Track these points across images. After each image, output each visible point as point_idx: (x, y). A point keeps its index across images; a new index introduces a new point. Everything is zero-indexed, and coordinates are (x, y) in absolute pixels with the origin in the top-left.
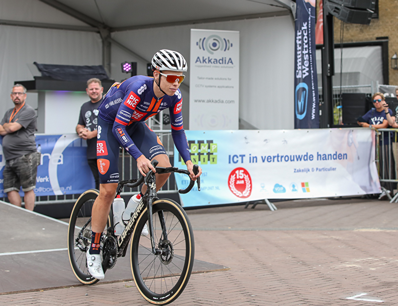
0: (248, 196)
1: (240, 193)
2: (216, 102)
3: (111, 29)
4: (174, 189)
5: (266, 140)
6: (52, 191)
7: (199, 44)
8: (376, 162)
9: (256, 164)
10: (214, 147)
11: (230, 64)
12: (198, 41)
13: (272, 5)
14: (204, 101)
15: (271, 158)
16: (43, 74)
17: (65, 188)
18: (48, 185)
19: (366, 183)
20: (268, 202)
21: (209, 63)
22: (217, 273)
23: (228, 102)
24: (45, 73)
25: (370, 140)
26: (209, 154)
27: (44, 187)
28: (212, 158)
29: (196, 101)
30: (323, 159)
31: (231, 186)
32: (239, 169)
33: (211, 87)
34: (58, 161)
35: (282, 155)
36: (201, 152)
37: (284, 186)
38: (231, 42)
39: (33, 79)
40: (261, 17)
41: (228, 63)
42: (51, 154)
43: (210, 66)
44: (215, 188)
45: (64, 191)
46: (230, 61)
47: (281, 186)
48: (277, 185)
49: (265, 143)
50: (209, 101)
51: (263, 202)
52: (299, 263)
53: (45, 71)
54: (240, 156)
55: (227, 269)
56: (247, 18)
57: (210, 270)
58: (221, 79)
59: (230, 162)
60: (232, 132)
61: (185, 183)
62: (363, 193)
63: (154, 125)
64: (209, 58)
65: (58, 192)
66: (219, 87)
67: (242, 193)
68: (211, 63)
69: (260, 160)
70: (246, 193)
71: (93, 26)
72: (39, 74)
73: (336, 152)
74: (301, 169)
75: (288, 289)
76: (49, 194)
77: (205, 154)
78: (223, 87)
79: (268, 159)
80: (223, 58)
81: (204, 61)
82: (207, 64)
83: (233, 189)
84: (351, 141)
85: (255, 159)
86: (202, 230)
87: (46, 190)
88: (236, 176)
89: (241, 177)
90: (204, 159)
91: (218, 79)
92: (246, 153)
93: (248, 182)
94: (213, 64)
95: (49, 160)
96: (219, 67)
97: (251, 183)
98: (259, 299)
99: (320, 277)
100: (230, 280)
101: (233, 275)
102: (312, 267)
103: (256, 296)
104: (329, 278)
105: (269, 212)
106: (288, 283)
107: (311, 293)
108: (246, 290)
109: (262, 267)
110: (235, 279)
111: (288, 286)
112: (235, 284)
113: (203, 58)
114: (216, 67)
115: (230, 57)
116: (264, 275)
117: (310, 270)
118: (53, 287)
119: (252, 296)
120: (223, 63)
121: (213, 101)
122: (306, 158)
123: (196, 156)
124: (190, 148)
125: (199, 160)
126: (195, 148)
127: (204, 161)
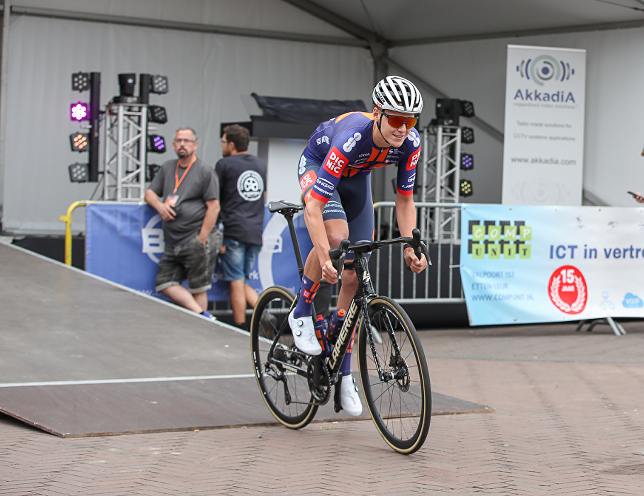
1: (567, 305)
2: (546, 162)
3: (389, 43)
4: (459, 296)
5: (611, 223)
7: (520, 69)
9: (596, 260)
10: (527, 232)
11: (570, 102)
12: (519, 64)
13: (636, 9)
14: (526, 161)
15: (620, 252)
16: (264, 111)
18: (257, 284)
20: (611, 322)
21: (536, 99)
22: (472, 416)
23: (565, 163)
24: (269, 111)
26: (518, 243)
28: (522, 249)
29: (514, 160)
31: (552, 294)
32: (567, 268)
33: (538, 137)
34: (273, 247)
35: (638, 247)
36: (506, 240)
37: (641, 297)
38: (572, 67)
39: (249, 120)
40: (621, 27)
41: (567, 101)
43: (538, 105)
44: (526, 297)
46: (570, 97)
47: (636, 297)
48: (629, 296)
49: (610, 227)
50: (535, 161)
51: (604, 321)
52: (606, 406)
53: (269, 108)
54: (569, 247)
55: (490, 410)
56: (600, 30)
57: (464, 411)
58: (555, 126)
59: (551, 257)
60: (556, 210)
61: (478, 288)
63: (446, 196)
64: (536, 91)
66: (551, 138)
67: (570, 305)
68: (540, 99)
69: (601, 254)
70: (577, 306)
71: (360, 38)
72: (259, 112)
75: (565, 439)
77: (512, 242)
78: (558, 138)
79: (615, 253)
80: (558, 92)
81: (528, 96)
82: (534, 102)
83: (556, 299)
85: (593, 253)
86: (490, 360)
88: (561, 279)
89: (570, 281)
90: (510, 250)
91: (550, 125)
92: (580, 243)
93: (581, 289)
94: (543, 102)
96: (551, 106)
97: (586, 291)
98: (513, 450)
99: (624, 425)
100: (486, 425)
101: (495, 419)
102: (622, 412)
103: (511, 445)
104: (638, 427)
105: (612, 337)
106: (571, 431)
107: (595, 444)
108: (500, 438)
109: (547, 410)
110: (493, 424)
111: (568, 434)
112: (489, 430)
113: (527, 91)
114: (548, 106)
115: (570, 91)
116: (541, 420)
117: (617, 415)
118: (214, 425)
119: (505, 445)
120: (558, 100)
121: (541, 161)
123: (497, 246)
124: (487, 233)
125: (502, 252)
126: (494, 233)
127: (509, 254)
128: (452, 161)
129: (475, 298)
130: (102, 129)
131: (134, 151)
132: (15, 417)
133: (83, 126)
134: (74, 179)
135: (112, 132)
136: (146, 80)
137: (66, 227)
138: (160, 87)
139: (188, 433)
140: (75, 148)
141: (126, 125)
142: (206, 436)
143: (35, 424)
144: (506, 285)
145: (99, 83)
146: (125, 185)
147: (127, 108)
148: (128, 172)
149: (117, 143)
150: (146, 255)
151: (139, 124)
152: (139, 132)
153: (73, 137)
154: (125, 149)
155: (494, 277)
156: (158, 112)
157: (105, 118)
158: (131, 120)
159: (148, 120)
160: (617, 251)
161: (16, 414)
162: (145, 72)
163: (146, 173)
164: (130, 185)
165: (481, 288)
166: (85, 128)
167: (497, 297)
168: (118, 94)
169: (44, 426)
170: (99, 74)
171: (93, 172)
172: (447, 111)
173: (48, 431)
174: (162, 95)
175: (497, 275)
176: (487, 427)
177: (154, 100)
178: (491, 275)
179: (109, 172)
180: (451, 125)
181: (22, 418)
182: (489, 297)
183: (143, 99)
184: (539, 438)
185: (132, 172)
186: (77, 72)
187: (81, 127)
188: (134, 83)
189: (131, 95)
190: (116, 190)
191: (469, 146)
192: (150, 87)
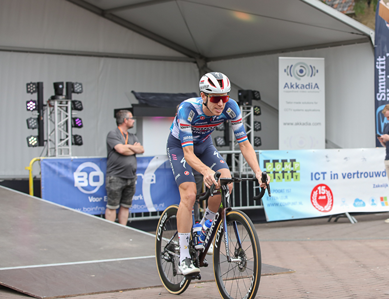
0: (330, 210)
1: (321, 207)
2: (304, 124)
3: (207, 59)
4: (260, 205)
5: (346, 158)
6: (146, 208)
7: (286, 71)
9: (337, 180)
10: (297, 165)
11: (316, 89)
12: (286, 68)
13: (353, 33)
14: (292, 124)
15: (351, 175)
16: (140, 101)
17: (158, 205)
18: (142, 202)
20: (348, 215)
21: (296, 88)
22: (282, 275)
23: (315, 125)
24: (142, 101)
26: (292, 172)
27: (139, 205)
28: (295, 176)
29: (285, 124)
31: (313, 201)
32: (321, 185)
33: (299, 110)
35: (361, 172)
36: (285, 170)
37: (364, 200)
38: (316, 69)
39: (130, 106)
40: (344, 45)
41: (314, 88)
42: (143, 174)
43: (298, 92)
44: (298, 203)
45: (157, 207)
46: (316, 86)
47: (361, 201)
48: (357, 200)
49: (345, 161)
50: (297, 124)
51: (344, 215)
52: (360, 266)
53: (142, 99)
54: (322, 173)
55: (292, 271)
56: (331, 46)
57: (277, 273)
58: (308, 103)
59: (312, 179)
60: (314, 152)
61: (270, 199)
64: (296, 84)
65: (152, 209)
66: (306, 110)
67: (324, 207)
68: (299, 88)
69: (340, 176)
70: (328, 207)
72: (136, 102)
74: (380, 184)
75: (342, 287)
76: (143, 211)
77: (289, 172)
78: (310, 110)
79: (348, 176)
80: (309, 84)
81: (292, 86)
82: (295, 90)
83: (316, 204)
85: (336, 176)
87: (141, 207)
88: (318, 192)
89: (323, 193)
90: (288, 177)
91: (305, 103)
92: (327, 170)
93: (330, 197)
94: (300, 90)
95: (142, 180)
96: (305, 92)
97: (332, 198)
98: (313, 295)
99: (374, 277)
100: (292, 281)
101: (296, 277)
102: (370, 269)
103: (311, 293)
104: (382, 278)
105: (350, 225)
106: (343, 282)
107: (361, 289)
108: (303, 288)
109: (325, 270)
110: (296, 280)
111: (342, 284)
112: (295, 284)
113: (291, 83)
114: (303, 92)
115: (316, 82)
116: (324, 276)
117: (368, 271)
118: (131, 288)
119: (307, 293)
120: (309, 88)
121: (301, 124)
122: (384, 174)
123: (280, 174)
124: (274, 167)
125: (283, 177)
126: (279, 167)
127: (288, 178)
128: (248, 126)
129: (269, 205)
130: (45, 115)
131: (64, 127)
132: (11, 288)
133: (34, 114)
134: (30, 145)
135: (51, 117)
136: (70, 86)
137: (29, 173)
138: (78, 89)
139: (116, 294)
140: (30, 127)
141: (59, 112)
142: (127, 295)
143: (24, 291)
144: (286, 197)
145: (42, 88)
146: (60, 148)
147: (59, 102)
148: (61, 140)
149: (54, 123)
150: (77, 188)
151: (67, 111)
152: (67, 116)
153: (28, 120)
154: (59, 127)
155: (279, 192)
156: (77, 104)
157: (47, 109)
158: (62, 109)
159: (72, 109)
160: (349, 174)
161: (12, 286)
162: (69, 81)
163: (72, 140)
164: (63, 147)
165: (272, 199)
166: (35, 115)
167: (282, 204)
168: (53, 94)
169: (30, 293)
170: (42, 83)
171: (41, 141)
172: (245, 97)
173: (32, 296)
174: (79, 94)
175: (281, 191)
176: (293, 282)
177: (74, 97)
178: (278, 191)
179: (50, 140)
180: (247, 105)
181: (16, 289)
182: (277, 205)
183: (68, 97)
184: (326, 287)
185: (64, 140)
186: (29, 82)
187: (33, 114)
188: (63, 87)
189: (61, 95)
190: (55, 150)
191: (258, 117)
192: (72, 89)
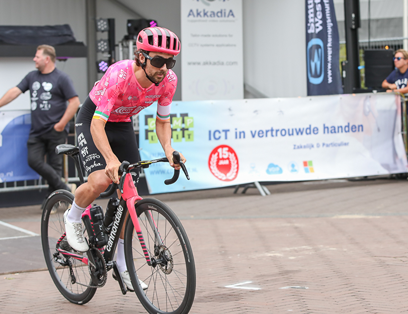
0: (234, 179)
1: (223, 175)
2: (215, 64)
5: (256, 111)
8: (403, 135)
9: (244, 140)
10: (190, 121)
11: (231, 17)
14: (199, 64)
15: (263, 133)
19: (389, 159)
20: (258, 185)
23: (229, 64)
25: (394, 107)
26: (183, 130)
28: (187, 134)
29: (189, 64)
30: (331, 132)
31: (212, 167)
32: (223, 146)
33: (208, 45)
35: (277, 128)
36: (174, 128)
37: (280, 166)
41: (228, 16)
43: (206, 21)
45: (4, 177)
46: (231, 13)
47: (277, 166)
48: (271, 165)
49: (255, 114)
50: (206, 63)
51: (253, 185)
52: (219, 253)
54: (223, 131)
58: (220, 36)
59: (210, 139)
62: (384, 172)
64: (204, 10)
66: (217, 46)
67: (226, 175)
68: (207, 16)
69: (248, 134)
70: (231, 175)
73: (349, 124)
74: (303, 144)
77: (179, 130)
78: (223, 45)
79: (259, 134)
80: (222, 10)
81: (198, 14)
82: (203, 18)
83: (215, 170)
84: (367, 110)
85: (242, 134)
88: (218, 155)
89: (225, 157)
90: (177, 136)
91: (216, 36)
93: (234, 162)
94: (210, 18)
96: (216, 21)
97: (237, 163)
102: (228, 257)
104: (233, 267)
105: (259, 197)
113: (197, 10)
114: (214, 21)
115: (231, 8)
117: (223, 259)
120: (222, 16)
121: (210, 63)
122: (308, 131)
125: (172, 137)
127: (177, 138)
160: (261, 132)
167: (169, 172)
172: (136, 29)
182: (163, 172)
